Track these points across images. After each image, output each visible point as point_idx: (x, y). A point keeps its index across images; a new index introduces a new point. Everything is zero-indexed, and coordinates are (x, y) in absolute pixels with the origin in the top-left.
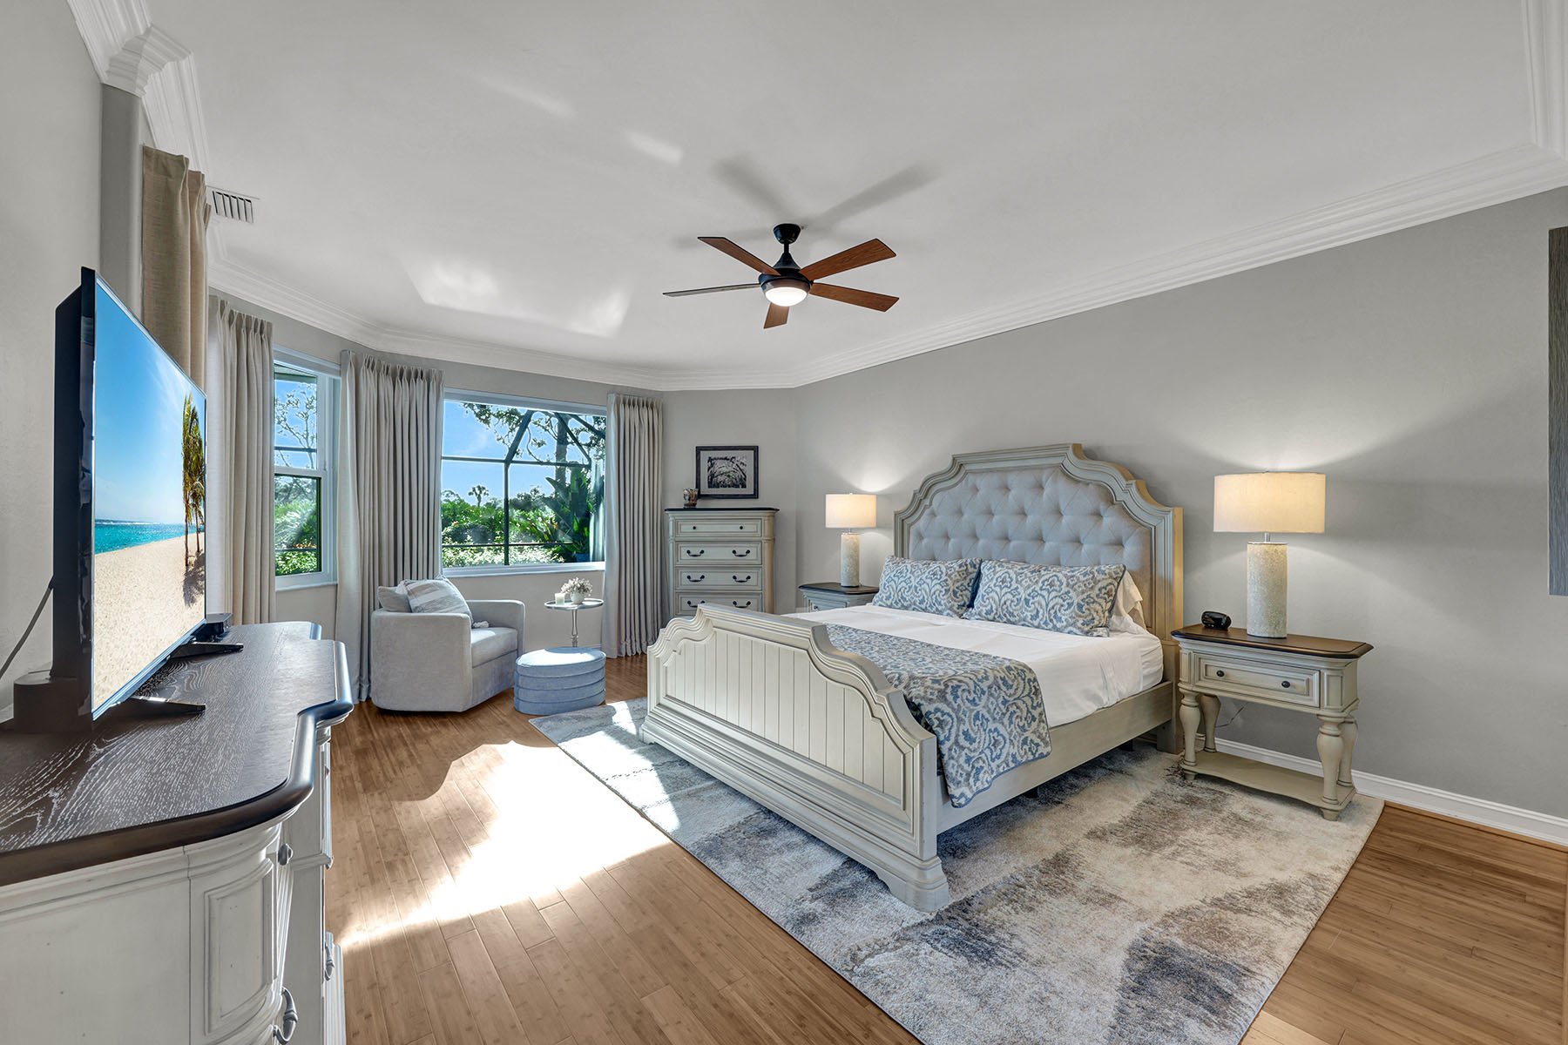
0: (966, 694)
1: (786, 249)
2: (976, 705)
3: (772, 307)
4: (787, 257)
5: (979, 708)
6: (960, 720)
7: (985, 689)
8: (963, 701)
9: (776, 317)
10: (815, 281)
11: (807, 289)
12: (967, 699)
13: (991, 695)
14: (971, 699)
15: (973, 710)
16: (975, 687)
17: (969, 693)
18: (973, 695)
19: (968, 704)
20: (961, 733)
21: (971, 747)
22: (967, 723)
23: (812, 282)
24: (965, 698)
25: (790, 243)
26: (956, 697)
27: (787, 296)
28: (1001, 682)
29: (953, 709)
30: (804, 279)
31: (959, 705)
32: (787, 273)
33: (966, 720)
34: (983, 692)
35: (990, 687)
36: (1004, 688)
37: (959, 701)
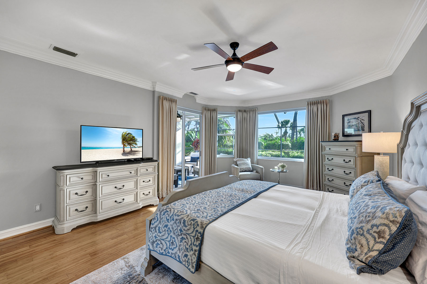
0: (167, 216)
1: (234, 51)
2: (168, 222)
3: (229, 72)
4: (234, 54)
5: (168, 224)
6: (160, 222)
7: (175, 219)
8: (165, 217)
9: (230, 76)
10: (245, 62)
11: (242, 65)
12: (166, 217)
13: (176, 223)
14: (168, 219)
15: (166, 223)
16: (172, 216)
17: (169, 216)
18: (169, 218)
19: (165, 219)
20: (158, 227)
21: (158, 234)
22: (161, 225)
23: (244, 63)
24: (166, 216)
25: (236, 49)
26: (164, 214)
27: (235, 68)
28: (182, 221)
29: (160, 217)
30: (241, 61)
31: (163, 217)
32: (235, 60)
33: (162, 224)
34: (173, 220)
35: (177, 220)
36: (182, 225)
37: (164, 216)
